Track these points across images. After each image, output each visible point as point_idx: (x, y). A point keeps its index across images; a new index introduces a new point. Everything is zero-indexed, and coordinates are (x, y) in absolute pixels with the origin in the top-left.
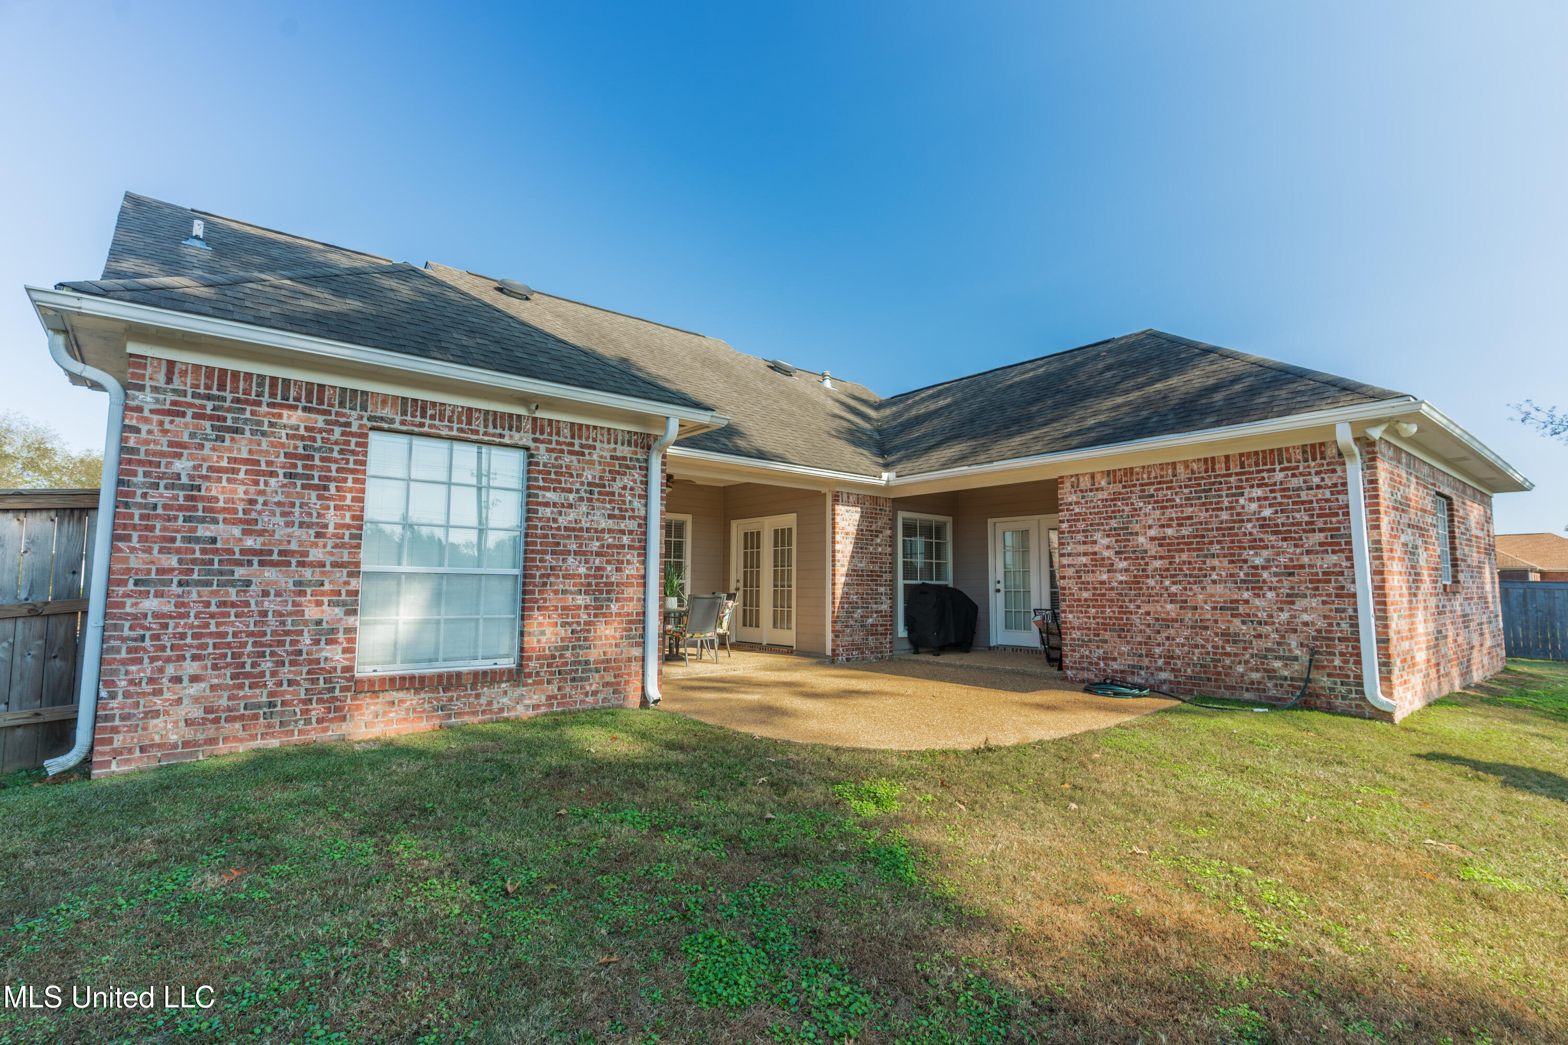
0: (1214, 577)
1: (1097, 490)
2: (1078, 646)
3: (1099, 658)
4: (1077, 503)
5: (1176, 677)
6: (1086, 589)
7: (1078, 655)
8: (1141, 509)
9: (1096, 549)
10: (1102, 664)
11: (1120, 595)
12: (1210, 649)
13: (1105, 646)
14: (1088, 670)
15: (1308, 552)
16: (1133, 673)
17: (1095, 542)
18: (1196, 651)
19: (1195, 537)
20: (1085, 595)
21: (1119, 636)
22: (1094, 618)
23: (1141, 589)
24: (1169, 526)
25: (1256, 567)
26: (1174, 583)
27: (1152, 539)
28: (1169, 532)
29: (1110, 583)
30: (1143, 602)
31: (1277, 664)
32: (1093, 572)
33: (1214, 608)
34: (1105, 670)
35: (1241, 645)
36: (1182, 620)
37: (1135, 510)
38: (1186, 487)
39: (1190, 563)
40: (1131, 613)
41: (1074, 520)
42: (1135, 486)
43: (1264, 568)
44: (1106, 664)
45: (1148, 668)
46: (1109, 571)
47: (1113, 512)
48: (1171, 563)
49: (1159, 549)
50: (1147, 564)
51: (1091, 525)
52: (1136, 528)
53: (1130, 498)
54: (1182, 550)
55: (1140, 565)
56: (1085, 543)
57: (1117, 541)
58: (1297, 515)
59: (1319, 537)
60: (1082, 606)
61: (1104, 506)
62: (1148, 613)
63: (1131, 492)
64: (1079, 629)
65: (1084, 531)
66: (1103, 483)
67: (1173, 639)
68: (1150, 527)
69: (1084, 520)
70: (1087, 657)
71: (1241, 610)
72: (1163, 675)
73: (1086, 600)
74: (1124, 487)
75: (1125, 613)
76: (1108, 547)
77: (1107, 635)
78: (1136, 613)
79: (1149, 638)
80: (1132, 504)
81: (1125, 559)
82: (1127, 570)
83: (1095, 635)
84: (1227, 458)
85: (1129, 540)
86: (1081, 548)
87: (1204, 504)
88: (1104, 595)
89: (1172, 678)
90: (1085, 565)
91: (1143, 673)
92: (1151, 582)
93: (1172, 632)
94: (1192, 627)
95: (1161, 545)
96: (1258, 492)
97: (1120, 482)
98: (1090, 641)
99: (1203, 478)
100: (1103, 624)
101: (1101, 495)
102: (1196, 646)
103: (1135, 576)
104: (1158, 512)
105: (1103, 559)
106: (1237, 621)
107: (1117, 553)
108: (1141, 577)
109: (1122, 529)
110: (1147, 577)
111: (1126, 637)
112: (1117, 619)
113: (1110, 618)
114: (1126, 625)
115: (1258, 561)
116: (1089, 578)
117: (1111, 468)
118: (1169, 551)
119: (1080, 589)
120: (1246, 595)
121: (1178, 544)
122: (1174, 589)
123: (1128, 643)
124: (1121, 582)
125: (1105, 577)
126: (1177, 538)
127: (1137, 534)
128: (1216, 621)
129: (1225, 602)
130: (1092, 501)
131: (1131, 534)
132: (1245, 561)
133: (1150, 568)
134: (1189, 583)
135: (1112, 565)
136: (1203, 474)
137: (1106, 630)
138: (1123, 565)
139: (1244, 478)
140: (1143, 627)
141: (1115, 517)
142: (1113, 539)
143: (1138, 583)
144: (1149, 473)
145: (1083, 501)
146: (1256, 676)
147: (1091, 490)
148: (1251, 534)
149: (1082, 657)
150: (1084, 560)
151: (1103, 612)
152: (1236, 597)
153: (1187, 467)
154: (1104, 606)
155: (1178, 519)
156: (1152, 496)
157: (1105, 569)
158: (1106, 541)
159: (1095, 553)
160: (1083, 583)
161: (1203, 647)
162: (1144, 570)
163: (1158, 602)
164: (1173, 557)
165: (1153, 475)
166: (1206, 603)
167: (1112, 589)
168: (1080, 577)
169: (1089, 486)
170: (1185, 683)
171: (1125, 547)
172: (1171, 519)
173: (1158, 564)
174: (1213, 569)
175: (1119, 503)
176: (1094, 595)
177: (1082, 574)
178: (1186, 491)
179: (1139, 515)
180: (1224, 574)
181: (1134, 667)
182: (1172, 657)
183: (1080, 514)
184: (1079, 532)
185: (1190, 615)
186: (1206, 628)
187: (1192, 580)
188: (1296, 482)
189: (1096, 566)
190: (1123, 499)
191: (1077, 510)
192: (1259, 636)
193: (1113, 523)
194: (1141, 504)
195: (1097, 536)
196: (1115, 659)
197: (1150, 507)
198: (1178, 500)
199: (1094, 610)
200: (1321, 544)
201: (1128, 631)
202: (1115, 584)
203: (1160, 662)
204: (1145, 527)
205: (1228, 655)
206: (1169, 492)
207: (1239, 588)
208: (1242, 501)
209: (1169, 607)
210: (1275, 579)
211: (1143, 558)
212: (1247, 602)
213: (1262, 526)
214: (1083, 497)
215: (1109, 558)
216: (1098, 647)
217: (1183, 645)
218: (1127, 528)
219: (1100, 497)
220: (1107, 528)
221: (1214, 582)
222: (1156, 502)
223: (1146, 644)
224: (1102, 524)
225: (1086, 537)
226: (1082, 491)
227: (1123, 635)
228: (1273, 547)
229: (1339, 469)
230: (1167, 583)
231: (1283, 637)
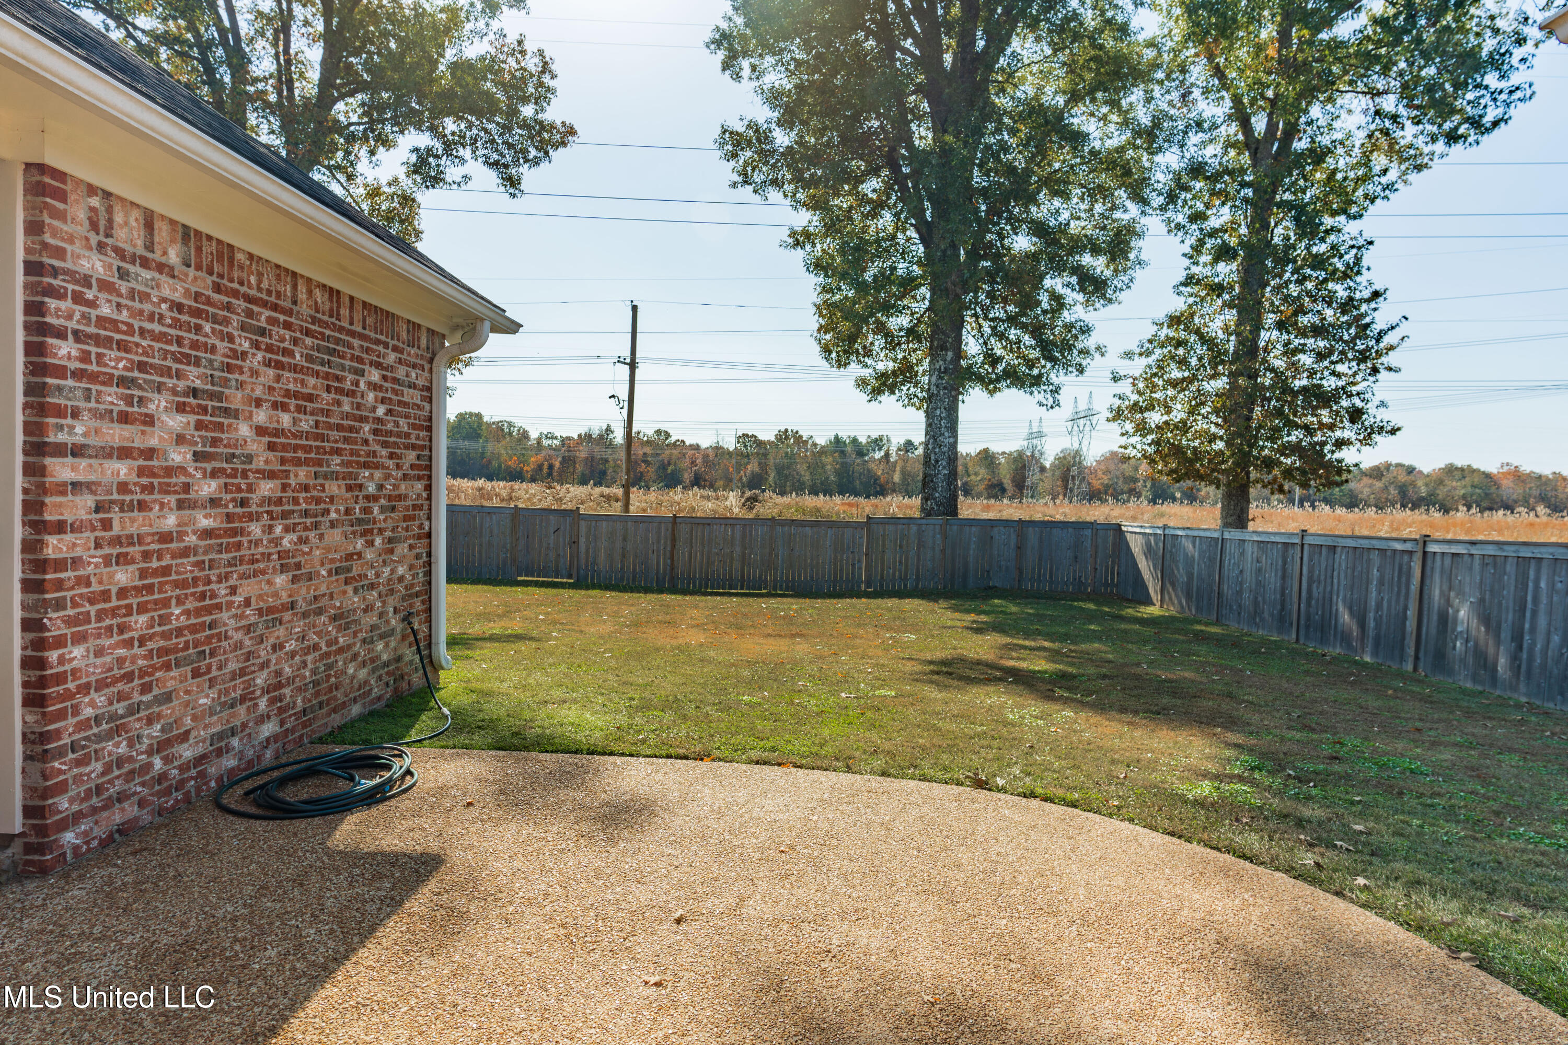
0: (333, 515)
1: (161, 268)
2: (99, 738)
3: (150, 752)
4: (105, 286)
5: (282, 723)
6: (122, 560)
7: (97, 766)
8: (244, 354)
9: (154, 442)
10: (158, 763)
11: (200, 564)
12: (324, 648)
13: (166, 710)
14: (122, 797)
15: (405, 477)
16: (219, 752)
17: (149, 421)
18: (309, 658)
19: (318, 437)
20: (123, 576)
21: (196, 674)
22: (142, 641)
23: (238, 546)
24: (284, 407)
25: (367, 498)
26: (287, 530)
27: (260, 431)
28: (286, 419)
29: (181, 535)
30: (244, 576)
31: (380, 646)
32: (142, 506)
33: (330, 572)
34: (162, 777)
35: (353, 628)
36: (293, 605)
37: (234, 354)
38: (308, 333)
39: (306, 488)
40: (218, 607)
41: (98, 341)
42: (235, 294)
43: (375, 498)
44: (167, 760)
45: (244, 725)
46: (181, 505)
47: (195, 345)
48: (284, 487)
49: (271, 455)
50: (250, 488)
51: (142, 367)
52: (236, 399)
53: (226, 321)
54: (298, 463)
55: (239, 490)
56: (124, 418)
57: (199, 426)
58: (402, 421)
59: (411, 456)
60: (113, 612)
61: (176, 324)
62: (247, 602)
63: (228, 307)
64: (101, 685)
65: (123, 382)
66: (173, 257)
67: (282, 646)
68: (258, 403)
69: (122, 346)
70: (120, 762)
71: (354, 572)
72: (268, 729)
73: (123, 592)
74: (217, 288)
75: (209, 610)
76: (180, 439)
77: (171, 679)
78: (230, 604)
79: (249, 656)
80: (231, 339)
81: (214, 474)
82: (214, 502)
83: (146, 688)
84: (352, 298)
85: (220, 427)
86: (116, 434)
87: (327, 376)
88: (166, 571)
89: (278, 729)
90: (123, 487)
91: (235, 742)
92: (255, 529)
93: (281, 632)
94: (305, 615)
95: (271, 447)
96: (375, 376)
97: (210, 273)
98: (132, 710)
99: (326, 325)
100: (162, 652)
101: (172, 290)
102: (307, 651)
103: (229, 517)
104: (271, 372)
105: (170, 471)
106: (350, 589)
107: (198, 456)
108: (241, 518)
109: (212, 396)
110: (251, 517)
111: (209, 670)
112: (193, 629)
113: (179, 632)
114: (209, 638)
115: (371, 488)
116: (135, 523)
117: (194, 223)
118: (283, 461)
119: (107, 560)
120: (360, 543)
121: (295, 448)
122: (287, 542)
123: (212, 682)
124: (207, 533)
125: (171, 521)
126: (295, 436)
127: (235, 414)
128: (331, 598)
129: (341, 561)
130: (145, 297)
131: (226, 411)
132: (361, 487)
133: (255, 497)
134: (306, 529)
135: (187, 488)
136: (326, 318)
137: (167, 667)
138: (208, 488)
139: (365, 344)
140: (238, 636)
141: (197, 363)
142: (193, 418)
143: (234, 532)
144: (260, 275)
145: (123, 287)
146: (363, 673)
147: (145, 263)
148: (366, 442)
149: (107, 770)
150: (123, 469)
151: (164, 620)
152: (351, 549)
153: (310, 292)
154: (166, 603)
155: (296, 395)
156: (262, 332)
157: (172, 499)
158: (176, 422)
159: (149, 453)
160: (116, 541)
161: (316, 647)
162: (244, 503)
163: (263, 572)
164: (287, 474)
165: (265, 285)
166: (322, 564)
167: (185, 552)
168: (107, 525)
169: (141, 251)
170: (293, 730)
171: (215, 442)
172: (288, 393)
173: (267, 488)
174: (332, 499)
175: (207, 327)
176: (143, 574)
177: (115, 516)
178: (309, 341)
179: (241, 370)
180: (342, 508)
181: (221, 736)
182: (280, 686)
183: (113, 324)
184: (108, 380)
185: (303, 591)
186: (319, 612)
187: (309, 521)
188: (401, 372)
189: (149, 489)
190: (215, 320)
191: (106, 310)
192: (365, 611)
193: (194, 377)
194: (246, 345)
195: (158, 404)
196: (184, 737)
197: (260, 356)
198: (298, 357)
199: (143, 619)
200: (412, 467)
201: (213, 654)
202: (191, 539)
203: (263, 703)
204: (250, 399)
205: (341, 650)
206: (287, 334)
207: (354, 533)
208: (362, 385)
209: (280, 580)
210: (382, 517)
211: (245, 474)
212: (359, 554)
213: (376, 432)
214: (123, 274)
215: (182, 469)
216: (150, 721)
217: (293, 654)
218: (218, 397)
219: (166, 292)
220: (182, 385)
221: (333, 524)
222: (269, 349)
223: (243, 672)
224: (167, 372)
225: (129, 400)
226: (120, 253)
227: (203, 664)
228: (383, 467)
229: (427, 366)
230: (278, 530)
231: (384, 602)
